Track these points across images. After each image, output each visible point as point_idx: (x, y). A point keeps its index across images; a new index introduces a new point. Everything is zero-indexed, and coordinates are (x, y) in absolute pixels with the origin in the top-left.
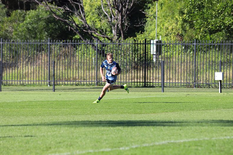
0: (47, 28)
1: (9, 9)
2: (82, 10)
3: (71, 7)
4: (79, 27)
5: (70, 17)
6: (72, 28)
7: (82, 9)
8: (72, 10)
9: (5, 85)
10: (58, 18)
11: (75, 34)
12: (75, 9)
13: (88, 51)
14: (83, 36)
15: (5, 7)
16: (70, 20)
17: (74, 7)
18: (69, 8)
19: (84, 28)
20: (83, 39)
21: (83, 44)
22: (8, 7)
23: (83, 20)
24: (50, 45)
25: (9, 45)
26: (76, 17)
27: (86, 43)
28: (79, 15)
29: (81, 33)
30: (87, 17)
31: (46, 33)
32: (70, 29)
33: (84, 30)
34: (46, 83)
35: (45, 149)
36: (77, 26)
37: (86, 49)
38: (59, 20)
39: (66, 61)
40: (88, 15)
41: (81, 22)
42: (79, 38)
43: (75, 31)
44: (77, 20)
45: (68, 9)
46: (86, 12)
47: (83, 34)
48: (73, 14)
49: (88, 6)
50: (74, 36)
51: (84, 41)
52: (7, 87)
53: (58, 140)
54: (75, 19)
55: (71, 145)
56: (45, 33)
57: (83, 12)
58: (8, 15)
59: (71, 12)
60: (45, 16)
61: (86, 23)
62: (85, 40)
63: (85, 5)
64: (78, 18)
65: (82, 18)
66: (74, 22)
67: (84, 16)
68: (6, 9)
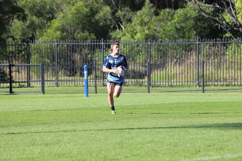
0: (195, 27)
1: (156, 8)
2: (233, 7)
3: (221, 5)
4: (229, 25)
5: (220, 15)
6: (222, 26)
7: (233, 5)
8: (222, 7)
9: (153, 87)
10: (207, 16)
11: (226, 32)
12: (226, 6)
13: (239, 50)
14: (233, 35)
15: (153, 7)
16: (220, 18)
17: (225, 4)
18: (219, 5)
19: (235, 25)
20: (234, 37)
21: (234, 43)
22: (156, 6)
23: (234, 17)
24: (199, 44)
25: (156, 46)
26: (226, 15)
27: (237, 42)
28: (230, 12)
29: (232, 31)
30: (238, 14)
31: (195, 32)
32: (220, 27)
33: (235, 28)
34: (195, 84)
35: (194, 152)
36: (228, 24)
37: (237, 48)
38: (208, 18)
39: (216, 60)
40: (240, 12)
41: (232, 19)
42: (229, 36)
43: (225, 29)
44: (228, 18)
45: (218, 7)
46: (238, 9)
47: (234, 33)
48: (223, 11)
49: (240, 2)
50: (224, 34)
51: (234, 39)
52: (156, 88)
53: (208, 143)
54: (225, 17)
55: (221, 149)
56: (193, 32)
57: (234, 9)
58: (157, 14)
59: (221, 10)
60: (194, 14)
61: (237, 20)
62: (236, 38)
63: (236, 2)
64: (228, 15)
65: (232, 16)
66: (225, 20)
67: (235, 13)
68: (154, 8)
